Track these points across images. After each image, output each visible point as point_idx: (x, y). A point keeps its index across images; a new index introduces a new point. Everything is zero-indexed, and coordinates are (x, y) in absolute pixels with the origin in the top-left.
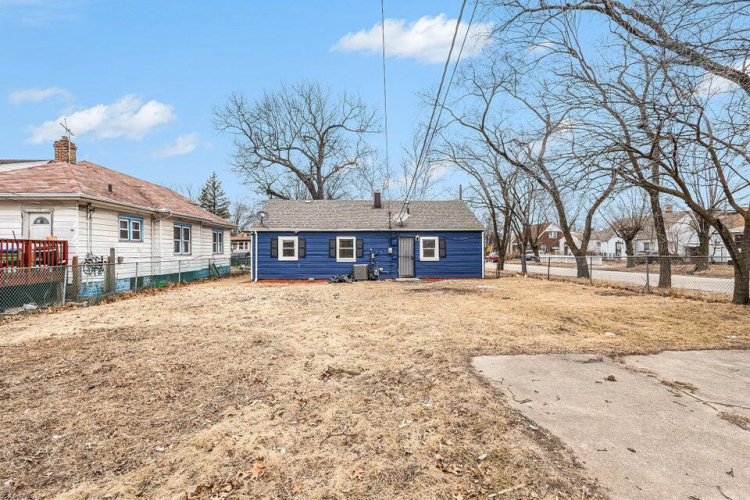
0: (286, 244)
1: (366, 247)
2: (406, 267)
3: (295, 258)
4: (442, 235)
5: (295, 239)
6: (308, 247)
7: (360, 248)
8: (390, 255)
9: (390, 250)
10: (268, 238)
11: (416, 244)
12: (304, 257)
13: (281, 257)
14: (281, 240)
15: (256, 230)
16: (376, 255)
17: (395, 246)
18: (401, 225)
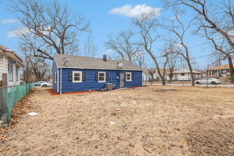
0: (76, 75)
1: (109, 76)
2: (122, 84)
3: (81, 81)
4: (132, 72)
5: (81, 73)
6: (87, 76)
7: (107, 77)
8: (117, 79)
9: (118, 77)
10: (67, 71)
11: (125, 75)
12: (85, 81)
13: (74, 81)
14: (74, 72)
15: (61, 67)
16: (113, 79)
17: (119, 76)
18: (121, 68)
